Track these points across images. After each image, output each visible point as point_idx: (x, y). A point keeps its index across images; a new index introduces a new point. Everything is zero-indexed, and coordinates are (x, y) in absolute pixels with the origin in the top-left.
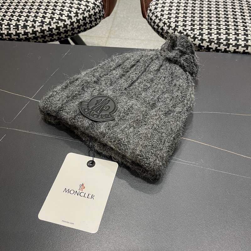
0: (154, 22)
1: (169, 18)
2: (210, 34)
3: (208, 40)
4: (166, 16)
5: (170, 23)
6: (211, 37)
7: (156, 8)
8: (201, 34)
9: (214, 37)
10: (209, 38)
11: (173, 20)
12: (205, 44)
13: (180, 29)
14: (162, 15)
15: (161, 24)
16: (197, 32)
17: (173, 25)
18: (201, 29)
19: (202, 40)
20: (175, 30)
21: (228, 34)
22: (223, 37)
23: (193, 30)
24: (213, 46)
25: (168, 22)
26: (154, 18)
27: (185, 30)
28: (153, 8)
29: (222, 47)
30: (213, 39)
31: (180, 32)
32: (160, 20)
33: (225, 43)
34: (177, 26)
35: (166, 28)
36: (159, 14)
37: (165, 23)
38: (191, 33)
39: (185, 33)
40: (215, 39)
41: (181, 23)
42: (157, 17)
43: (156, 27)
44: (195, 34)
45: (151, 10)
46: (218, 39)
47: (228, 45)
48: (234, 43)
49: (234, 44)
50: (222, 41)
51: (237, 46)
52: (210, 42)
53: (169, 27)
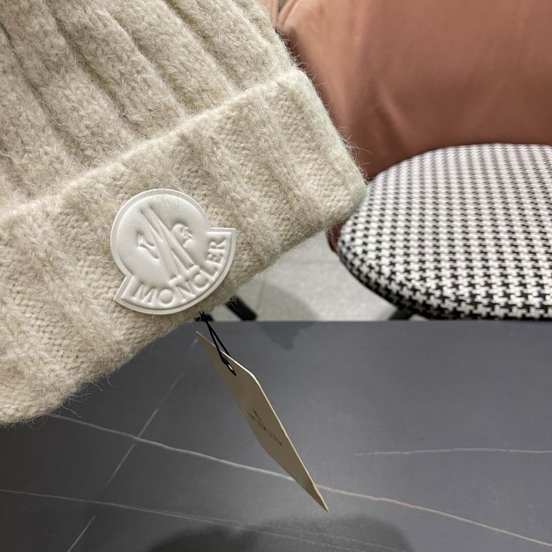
0: (352, 265)
1: (378, 258)
2: (456, 286)
3: (453, 298)
4: (372, 255)
5: (380, 266)
6: (458, 293)
7: (353, 239)
8: (439, 288)
9: (464, 291)
10: (454, 293)
11: (385, 261)
12: (449, 305)
13: (400, 277)
14: (365, 252)
15: (365, 269)
16: (432, 284)
17: (386, 271)
18: (439, 277)
19: (443, 298)
20: (390, 279)
21: (489, 285)
22: (481, 291)
23: (423, 279)
24: (465, 308)
25: (378, 265)
26: (350, 256)
27: (409, 280)
28: (347, 238)
29: (482, 310)
30: (463, 295)
31: (401, 285)
32: (363, 261)
33: (485, 301)
34: (393, 273)
35: (373, 276)
36: (359, 250)
37: (371, 267)
38: (422, 285)
39: (410, 285)
40: (467, 295)
41: (400, 268)
42: (355, 255)
43: (356, 273)
44: (428, 288)
45: (343, 242)
46: (473, 296)
47: (492, 305)
48: (502, 301)
49: (502, 304)
50: (478, 299)
51: (509, 306)
52: (459, 301)
53: (380, 273)
